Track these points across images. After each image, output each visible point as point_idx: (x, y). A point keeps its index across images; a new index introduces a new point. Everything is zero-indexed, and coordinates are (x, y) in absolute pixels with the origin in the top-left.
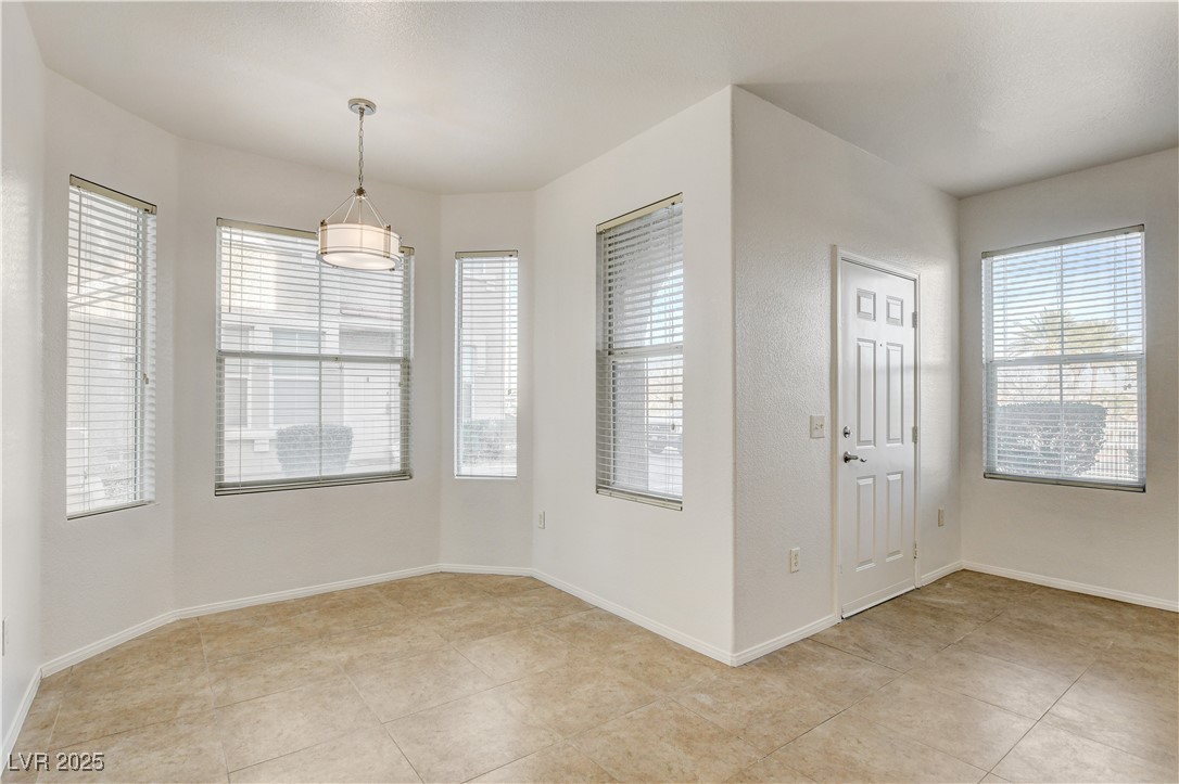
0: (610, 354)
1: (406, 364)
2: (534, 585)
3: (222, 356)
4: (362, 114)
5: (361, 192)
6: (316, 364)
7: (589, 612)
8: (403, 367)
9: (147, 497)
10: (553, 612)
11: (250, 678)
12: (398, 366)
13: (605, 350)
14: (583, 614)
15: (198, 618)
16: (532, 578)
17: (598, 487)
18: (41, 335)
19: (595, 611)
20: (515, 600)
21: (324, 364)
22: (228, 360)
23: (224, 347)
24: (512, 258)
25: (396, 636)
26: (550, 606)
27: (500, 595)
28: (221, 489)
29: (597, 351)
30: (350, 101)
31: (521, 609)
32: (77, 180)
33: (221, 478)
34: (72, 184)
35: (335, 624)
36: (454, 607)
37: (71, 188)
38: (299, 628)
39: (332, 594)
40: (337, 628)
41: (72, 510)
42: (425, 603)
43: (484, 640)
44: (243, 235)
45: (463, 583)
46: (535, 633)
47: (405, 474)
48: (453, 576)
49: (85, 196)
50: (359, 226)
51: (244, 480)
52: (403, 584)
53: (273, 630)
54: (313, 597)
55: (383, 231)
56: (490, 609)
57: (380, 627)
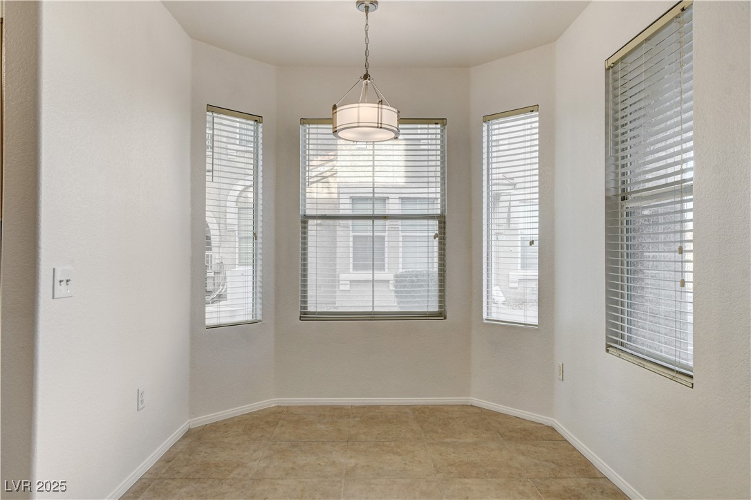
0: (624, 199)
1: (442, 219)
2: (551, 436)
3: (306, 219)
4: (367, 9)
5: (366, 77)
6: (370, 222)
7: (592, 480)
8: (440, 223)
9: (259, 318)
10: (553, 469)
11: (285, 462)
12: (436, 222)
13: (616, 196)
14: (584, 481)
15: (288, 407)
16: (553, 429)
17: (608, 346)
18: (190, 209)
19: (601, 481)
20: (522, 447)
21: (377, 222)
22: (311, 222)
23: (308, 212)
24: (534, 114)
25: (400, 455)
26: (554, 463)
27: (510, 439)
28: (305, 316)
29: (607, 198)
30: (357, 2)
31: (521, 458)
32: (212, 108)
33: (306, 308)
34: (208, 111)
35: (364, 433)
36: (463, 441)
37: (208, 113)
38: (339, 430)
39: (378, 407)
40: (363, 437)
41: (208, 322)
42: (440, 431)
43: (467, 480)
44: (317, 128)
45: (483, 420)
46: (521, 488)
47: (441, 315)
48: (478, 411)
49: (216, 117)
50: (356, 105)
51: (319, 310)
52: (434, 410)
53: (323, 427)
54: (364, 407)
55: (376, 105)
56: (492, 450)
57: (393, 444)
